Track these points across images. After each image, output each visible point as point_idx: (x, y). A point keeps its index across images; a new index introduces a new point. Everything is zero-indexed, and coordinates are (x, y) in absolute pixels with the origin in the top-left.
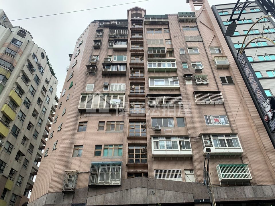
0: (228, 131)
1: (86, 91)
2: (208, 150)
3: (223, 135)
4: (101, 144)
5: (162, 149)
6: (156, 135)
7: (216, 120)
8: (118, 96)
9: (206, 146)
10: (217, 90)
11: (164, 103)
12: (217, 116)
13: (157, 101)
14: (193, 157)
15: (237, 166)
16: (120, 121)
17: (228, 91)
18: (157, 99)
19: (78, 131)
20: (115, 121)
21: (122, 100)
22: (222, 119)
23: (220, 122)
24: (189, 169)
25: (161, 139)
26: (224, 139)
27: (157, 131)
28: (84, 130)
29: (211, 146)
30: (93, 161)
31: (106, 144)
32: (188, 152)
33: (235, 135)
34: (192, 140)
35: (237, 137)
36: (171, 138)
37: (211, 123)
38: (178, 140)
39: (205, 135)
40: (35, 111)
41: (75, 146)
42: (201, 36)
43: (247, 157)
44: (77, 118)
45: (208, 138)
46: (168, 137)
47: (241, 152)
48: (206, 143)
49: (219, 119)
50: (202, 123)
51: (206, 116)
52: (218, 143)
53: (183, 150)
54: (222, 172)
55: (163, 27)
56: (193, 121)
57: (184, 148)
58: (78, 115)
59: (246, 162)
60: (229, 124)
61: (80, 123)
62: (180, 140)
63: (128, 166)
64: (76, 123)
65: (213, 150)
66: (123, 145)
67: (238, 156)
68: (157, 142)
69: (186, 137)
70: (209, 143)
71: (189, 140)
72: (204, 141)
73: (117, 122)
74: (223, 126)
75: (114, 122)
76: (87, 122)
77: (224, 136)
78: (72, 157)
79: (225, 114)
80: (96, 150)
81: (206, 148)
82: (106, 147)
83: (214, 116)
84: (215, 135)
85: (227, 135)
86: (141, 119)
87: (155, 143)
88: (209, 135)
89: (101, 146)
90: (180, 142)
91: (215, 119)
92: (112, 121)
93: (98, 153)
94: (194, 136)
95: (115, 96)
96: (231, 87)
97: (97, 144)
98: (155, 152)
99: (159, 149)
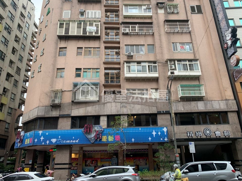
0: (192, 57)
1: (63, 18)
2: (172, 73)
3: (186, 60)
4: (80, 68)
5: (133, 72)
6: (128, 60)
7: (182, 47)
8: (94, 24)
9: (171, 70)
10: (186, 19)
11: (137, 31)
12: (183, 43)
13: (130, 29)
14: (159, 78)
15: (195, 86)
16: (97, 48)
17: (196, 19)
18: (130, 27)
19: (59, 56)
20: (92, 48)
21: (97, 27)
22: (188, 46)
23: (185, 49)
24: (154, 88)
25: (133, 64)
26: (187, 64)
27: (130, 57)
28: (65, 55)
29: (175, 69)
30: (74, 82)
31: (85, 68)
32: (155, 75)
33: (196, 60)
34: (160, 64)
35: (198, 62)
36: (142, 63)
37: (177, 50)
38: (147, 64)
39: (171, 60)
40: (16, 36)
41: (58, 69)
43: (204, 79)
44: (57, 44)
45: (173, 63)
46: (139, 63)
47: (199, 74)
48: (171, 67)
49: (184, 46)
50: (169, 50)
51: (173, 43)
52: (181, 67)
53: (151, 73)
54: (181, 90)
56: (161, 47)
57: (152, 71)
58: (57, 41)
59: (202, 82)
60: (193, 51)
61: (60, 48)
62: (149, 65)
63: (105, 86)
64: (57, 48)
65: (177, 73)
66: (99, 68)
67: (197, 78)
68: (129, 67)
69: (155, 62)
70: (173, 67)
71: (157, 65)
72: (169, 65)
73: (94, 49)
74: (188, 53)
75: (91, 48)
76: (66, 48)
77: (187, 61)
78: (56, 78)
79: (191, 42)
80: (77, 73)
81: (170, 71)
82: (85, 70)
83: (180, 43)
84: (179, 60)
85: (190, 60)
86: (116, 46)
87: (128, 67)
88: (174, 60)
89: (81, 69)
90: (149, 66)
91: (181, 47)
92: (89, 48)
93: (78, 75)
94: (161, 61)
95: (91, 23)
96: (199, 16)
97: (76, 68)
98: (128, 75)
99: (131, 72)
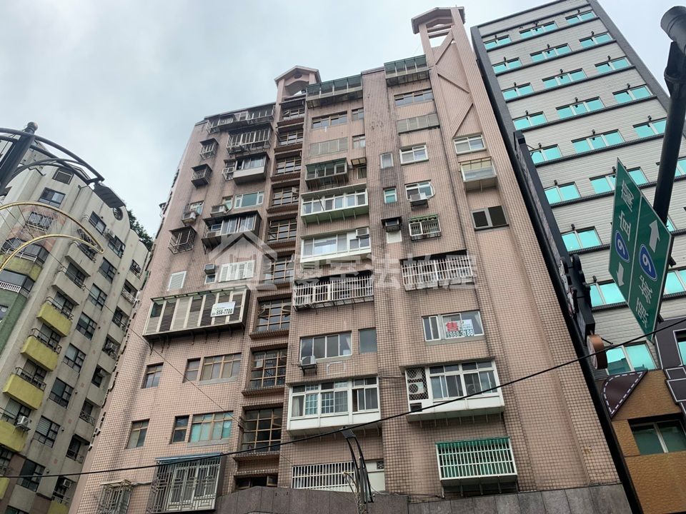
1: (168, 290)
2: (417, 407)
3: (457, 365)
4: (186, 414)
5: (311, 413)
6: (305, 380)
7: (452, 327)
8: (232, 294)
9: (412, 398)
11: (329, 299)
12: (454, 316)
13: (314, 294)
14: (383, 427)
16: (235, 354)
18: (314, 291)
19: (144, 386)
20: (222, 356)
21: (238, 303)
22: (468, 322)
23: (460, 332)
24: (373, 458)
25: (312, 389)
26: (459, 376)
27: (309, 370)
28: (155, 384)
29: (425, 396)
30: (166, 456)
31: (197, 413)
32: (369, 417)
33: (486, 361)
34: (386, 384)
35: (494, 367)
36: (335, 385)
37: (436, 336)
38: (349, 388)
39: (412, 370)
40: (109, 339)
41: (134, 423)
42: (436, 113)
43: (519, 417)
44: (143, 357)
45: (419, 376)
46: (328, 384)
47: (499, 405)
48: (414, 388)
49: (458, 322)
50: (414, 338)
51: (426, 318)
52: (443, 384)
53: (359, 411)
55: (349, 108)
56: (392, 334)
57: (362, 408)
58: (145, 350)
59: (514, 430)
60: (483, 334)
61: (149, 367)
62: (355, 387)
63: (241, 462)
64: (141, 368)
65: (429, 405)
66: (232, 411)
67: (495, 417)
68: (301, 398)
69: (371, 379)
70: (421, 390)
71: (376, 386)
72: (408, 385)
73: (228, 358)
74: (469, 340)
75: (219, 358)
76: (161, 364)
77: (460, 368)
78: (126, 448)
79: (474, 307)
80: (177, 429)
81: (410, 402)
82: (198, 420)
83: (445, 316)
84: (436, 367)
85: (468, 364)
86: (279, 344)
87: (297, 401)
88: (422, 368)
89: (187, 417)
90: (354, 392)
91: (447, 325)
92: (216, 357)
93: (178, 436)
94: (391, 375)
96: (500, 233)
97: (178, 415)
98: (293, 423)
99: (304, 416)
